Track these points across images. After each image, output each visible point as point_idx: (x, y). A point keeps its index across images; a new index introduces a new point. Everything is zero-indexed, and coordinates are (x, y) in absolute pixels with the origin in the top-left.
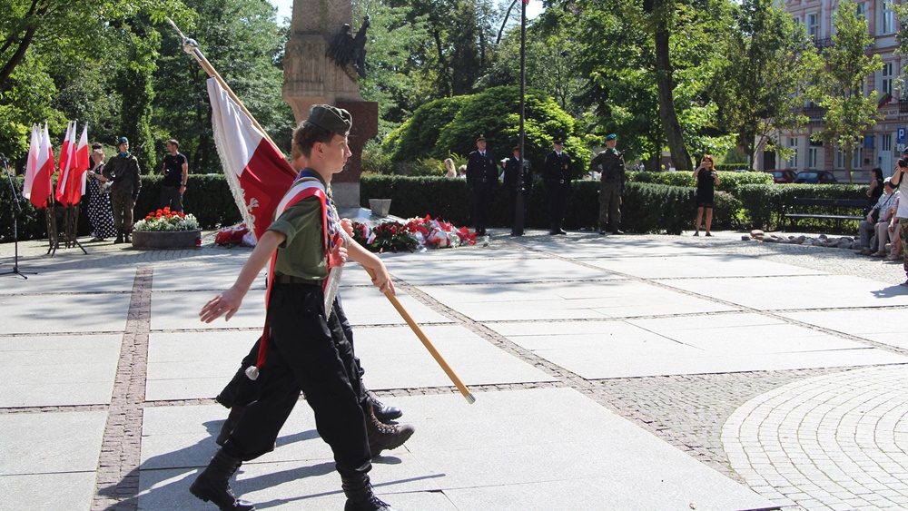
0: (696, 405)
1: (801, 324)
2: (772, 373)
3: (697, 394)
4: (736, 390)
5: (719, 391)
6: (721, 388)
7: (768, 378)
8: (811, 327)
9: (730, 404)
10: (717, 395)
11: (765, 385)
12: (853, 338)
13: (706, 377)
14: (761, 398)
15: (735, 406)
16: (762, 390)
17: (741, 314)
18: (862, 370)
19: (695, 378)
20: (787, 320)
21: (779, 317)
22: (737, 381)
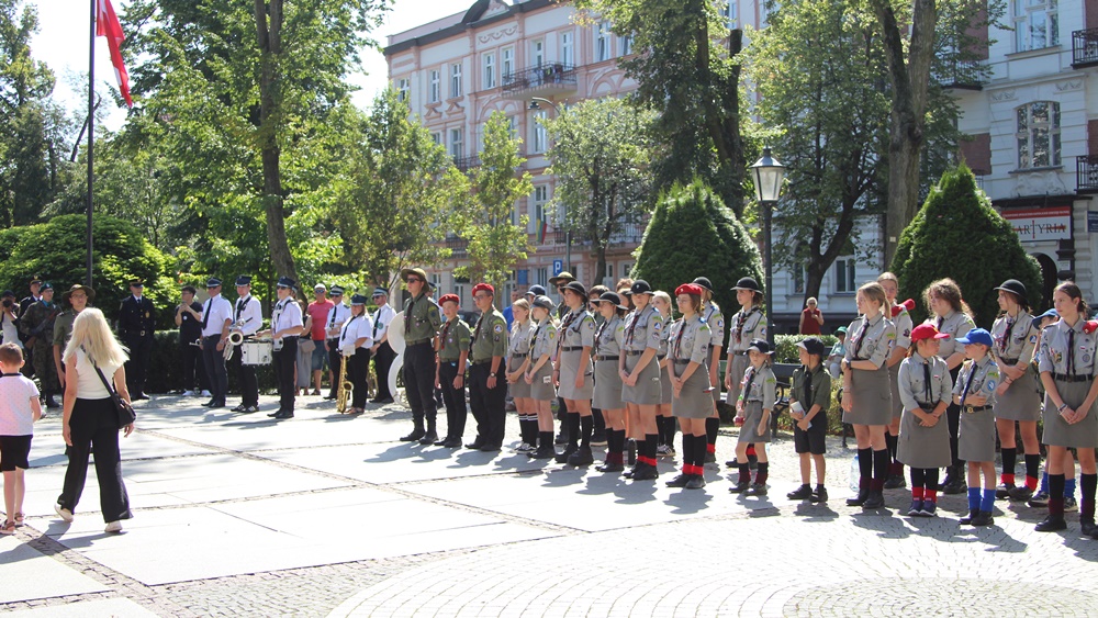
0: (283, 608)
1: (424, 498)
2: (382, 561)
3: (286, 594)
4: (335, 586)
5: (314, 589)
6: (317, 585)
7: (375, 568)
8: (435, 500)
9: (326, 604)
10: (311, 594)
11: (372, 577)
12: (482, 511)
13: (300, 572)
14: (364, 593)
15: (332, 606)
16: (366, 583)
17: (354, 490)
18: (489, 550)
19: (286, 574)
20: (407, 494)
21: (399, 492)
22: (338, 574)
